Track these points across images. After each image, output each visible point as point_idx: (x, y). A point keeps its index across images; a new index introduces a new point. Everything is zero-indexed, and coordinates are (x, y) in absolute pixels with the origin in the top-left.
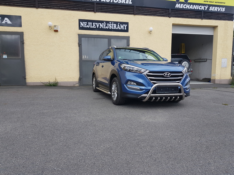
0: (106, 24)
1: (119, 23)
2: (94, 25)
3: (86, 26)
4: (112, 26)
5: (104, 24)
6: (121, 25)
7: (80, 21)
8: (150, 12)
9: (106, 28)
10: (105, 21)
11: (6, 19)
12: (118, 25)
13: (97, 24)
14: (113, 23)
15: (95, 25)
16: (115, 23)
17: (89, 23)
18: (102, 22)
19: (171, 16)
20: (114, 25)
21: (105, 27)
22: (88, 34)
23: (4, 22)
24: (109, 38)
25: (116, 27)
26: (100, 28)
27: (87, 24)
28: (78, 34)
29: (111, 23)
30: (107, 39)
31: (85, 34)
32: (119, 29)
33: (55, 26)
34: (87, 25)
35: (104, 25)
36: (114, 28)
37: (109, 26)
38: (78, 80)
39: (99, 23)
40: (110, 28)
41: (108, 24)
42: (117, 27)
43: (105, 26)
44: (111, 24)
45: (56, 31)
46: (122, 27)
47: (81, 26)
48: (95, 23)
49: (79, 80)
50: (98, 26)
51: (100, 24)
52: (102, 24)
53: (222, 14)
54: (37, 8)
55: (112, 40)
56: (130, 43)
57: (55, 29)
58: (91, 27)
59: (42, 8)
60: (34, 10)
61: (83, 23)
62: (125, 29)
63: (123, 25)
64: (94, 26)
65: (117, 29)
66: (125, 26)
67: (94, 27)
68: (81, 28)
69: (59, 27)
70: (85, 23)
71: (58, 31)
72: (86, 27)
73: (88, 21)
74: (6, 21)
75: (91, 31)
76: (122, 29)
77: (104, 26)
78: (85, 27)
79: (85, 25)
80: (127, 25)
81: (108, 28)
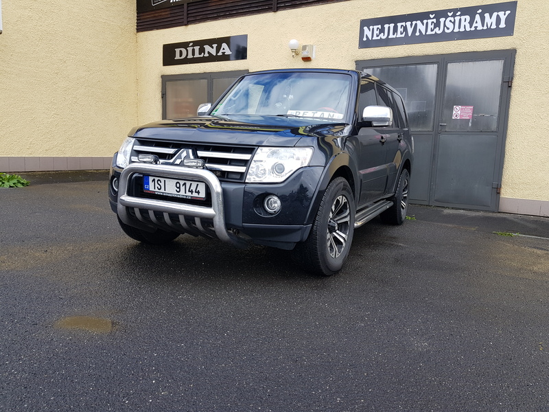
0: (435, 20)
1: (480, 11)
2: (400, 30)
3: (377, 36)
4: (454, 23)
5: (429, 21)
6: (487, 15)
7: (365, 23)
9: (433, 33)
10: (432, 13)
11: (224, 45)
12: (478, 18)
13: (408, 24)
14: (459, 13)
15: (402, 30)
16: (465, 11)
17: (386, 26)
18: (423, 16)
20: (463, 18)
21: (432, 30)
22: (380, 57)
23: (220, 54)
24: (442, 61)
25: (468, 26)
26: (418, 34)
27: (382, 31)
28: (356, 62)
29: (454, 16)
30: (436, 66)
31: (374, 60)
32: (480, 28)
33: (304, 48)
34: (380, 33)
35: (429, 24)
36: (462, 29)
37: (445, 25)
39: (414, 23)
40: (446, 31)
41: (442, 20)
42: (471, 23)
43: (433, 26)
44: (452, 19)
45: (307, 59)
46: (490, 21)
47: (365, 39)
48: (404, 24)
50: (410, 31)
51: (419, 22)
52: (425, 21)
54: (275, 12)
55: (452, 68)
56: (516, 72)
57: (305, 54)
58: (391, 36)
59: (285, 8)
60: (269, 16)
61: (371, 27)
62: (502, 25)
63: (495, 14)
64: (399, 32)
65: (473, 29)
66: (503, 16)
67: (399, 35)
68: (365, 44)
69: (314, 49)
70: (375, 27)
71: (312, 58)
72: (379, 38)
73: (382, 21)
74: (224, 49)
75: (390, 47)
76: (489, 29)
77: (430, 26)
78: (375, 38)
79: (376, 32)
80: (508, 12)
81: (439, 32)
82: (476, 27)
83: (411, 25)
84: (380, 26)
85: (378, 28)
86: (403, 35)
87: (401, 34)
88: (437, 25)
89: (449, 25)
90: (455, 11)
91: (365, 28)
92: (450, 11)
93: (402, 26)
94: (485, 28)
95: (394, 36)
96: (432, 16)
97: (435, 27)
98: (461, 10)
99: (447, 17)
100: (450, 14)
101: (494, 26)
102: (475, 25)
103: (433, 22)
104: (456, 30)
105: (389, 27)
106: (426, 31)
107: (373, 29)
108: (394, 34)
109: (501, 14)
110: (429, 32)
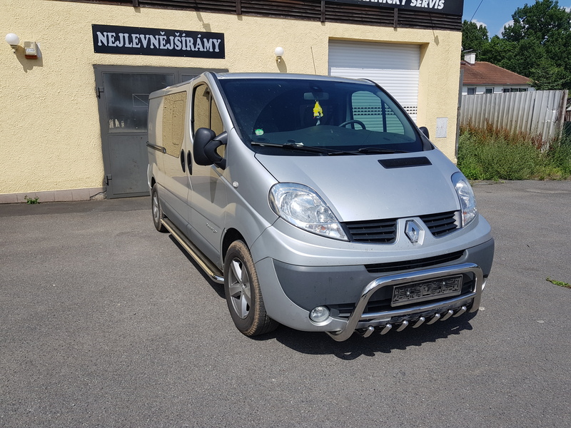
0: (165, 37)
1: (200, 36)
2: (135, 41)
3: (113, 43)
4: (181, 42)
5: (160, 37)
6: (205, 40)
7: (97, 28)
8: (275, 8)
9: (166, 48)
10: (163, 30)
12: (199, 41)
13: (142, 36)
14: (184, 35)
15: (137, 40)
16: (189, 34)
17: (121, 35)
18: (155, 32)
19: (326, 19)
20: (188, 39)
21: (164, 46)
22: (119, 63)
24: (177, 73)
25: (192, 46)
26: (152, 47)
27: (117, 38)
28: (95, 66)
29: (180, 36)
31: (113, 65)
32: (201, 49)
33: (28, 44)
34: (115, 41)
35: (161, 40)
36: (189, 49)
37: (174, 43)
38: (101, 184)
39: (147, 36)
40: (176, 48)
41: (172, 38)
42: (195, 44)
43: (164, 42)
44: (179, 38)
45: (32, 58)
46: (208, 45)
47: (100, 44)
48: (138, 35)
49: (103, 185)
50: (145, 43)
51: (151, 37)
52: (157, 37)
53: (438, 15)
58: (127, 45)
61: (105, 34)
62: (217, 50)
63: (211, 40)
64: (134, 43)
65: (196, 49)
66: (217, 43)
67: (135, 46)
68: (99, 49)
69: (39, 47)
70: (110, 34)
71: (38, 56)
72: (115, 45)
73: (117, 30)
75: (128, 56)
76: (208, 51)
78: (111, 44)
79: (111, 40)
80: (219, 41)
81: (171, 48)
82: (199, 49)
83: (145, 38)
84: (114, 34)
85: (112, 36)
86: (139, 46)
87: (137, 44)
88: (168, 41)
89: (177, 43)
90: (181, 32)
91: (99, 33)
92: (177, 31)
93: (136, 37)
94: (205, 50)
95: (131, 46)
96: (163, 33)
97: (166, 44)
98: (185, 32)
99: (175, 36)
100: (178, 34)
101: (211, 50)
102: (197, 46)
103: (164, 39)
104: (184, 48)
105: (124, 37)
106: (159, 46)
107: (107, 35)
108: (130, 44)
109: (215, 41)
110: (162, 47)
